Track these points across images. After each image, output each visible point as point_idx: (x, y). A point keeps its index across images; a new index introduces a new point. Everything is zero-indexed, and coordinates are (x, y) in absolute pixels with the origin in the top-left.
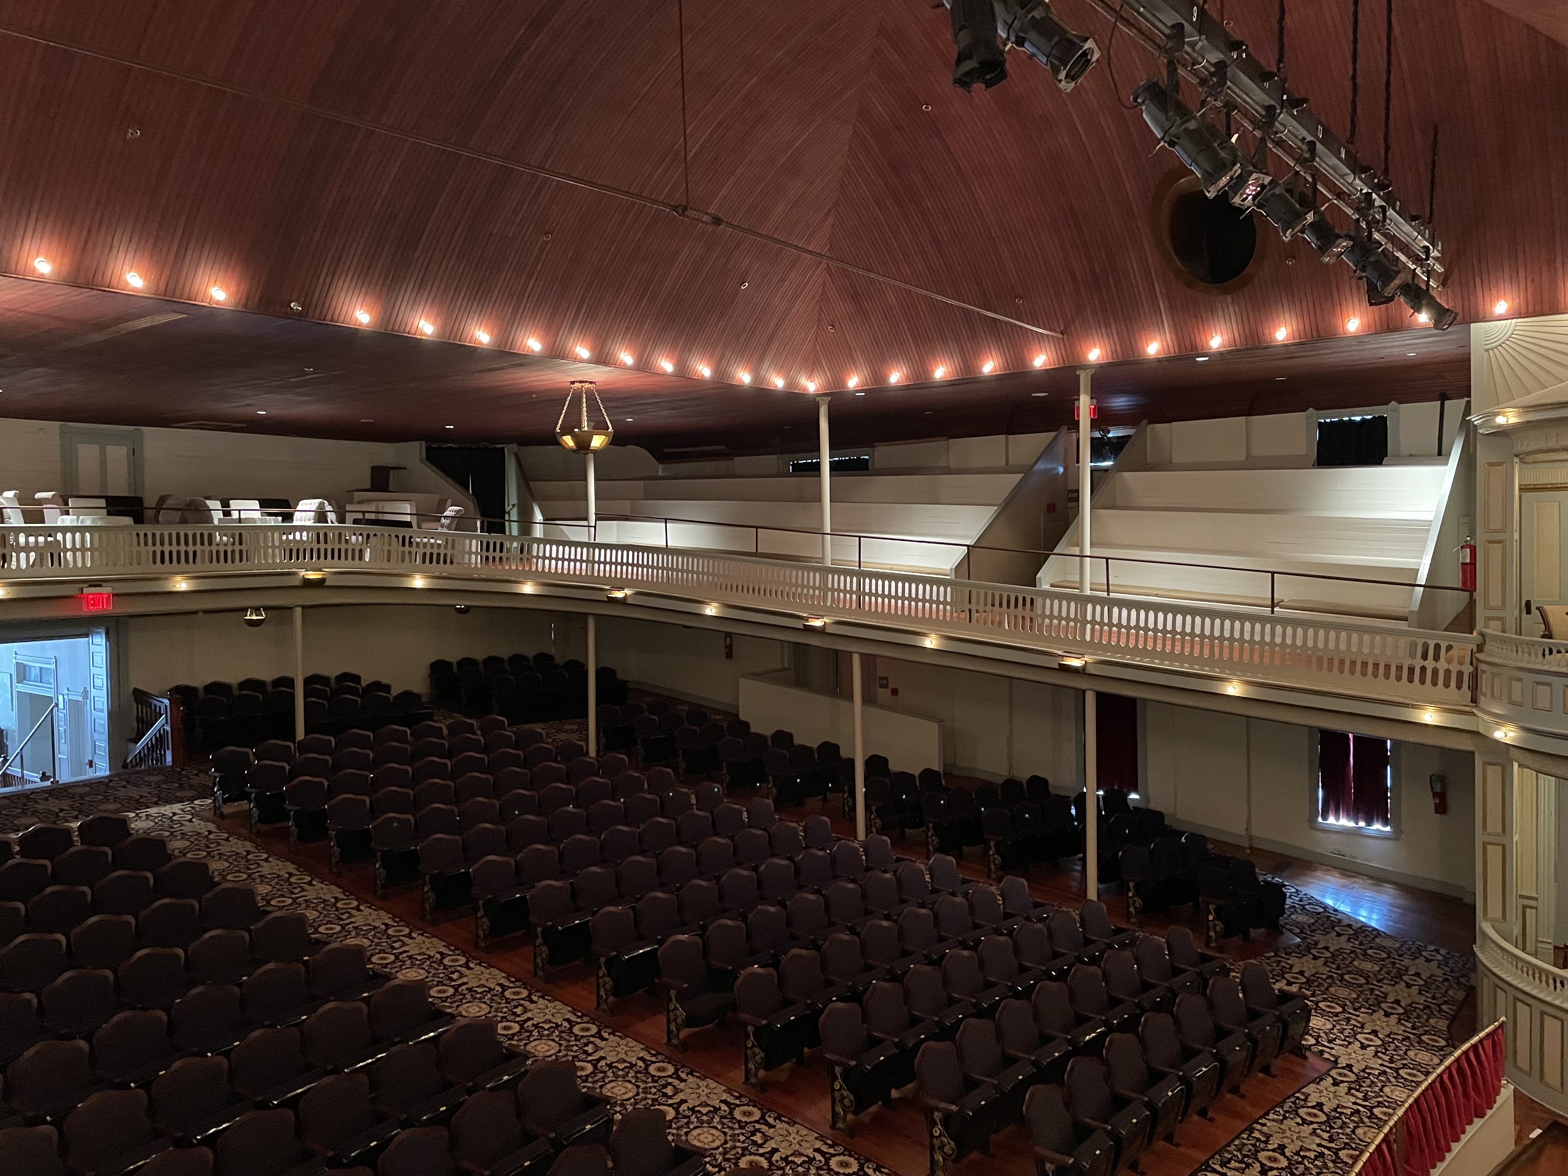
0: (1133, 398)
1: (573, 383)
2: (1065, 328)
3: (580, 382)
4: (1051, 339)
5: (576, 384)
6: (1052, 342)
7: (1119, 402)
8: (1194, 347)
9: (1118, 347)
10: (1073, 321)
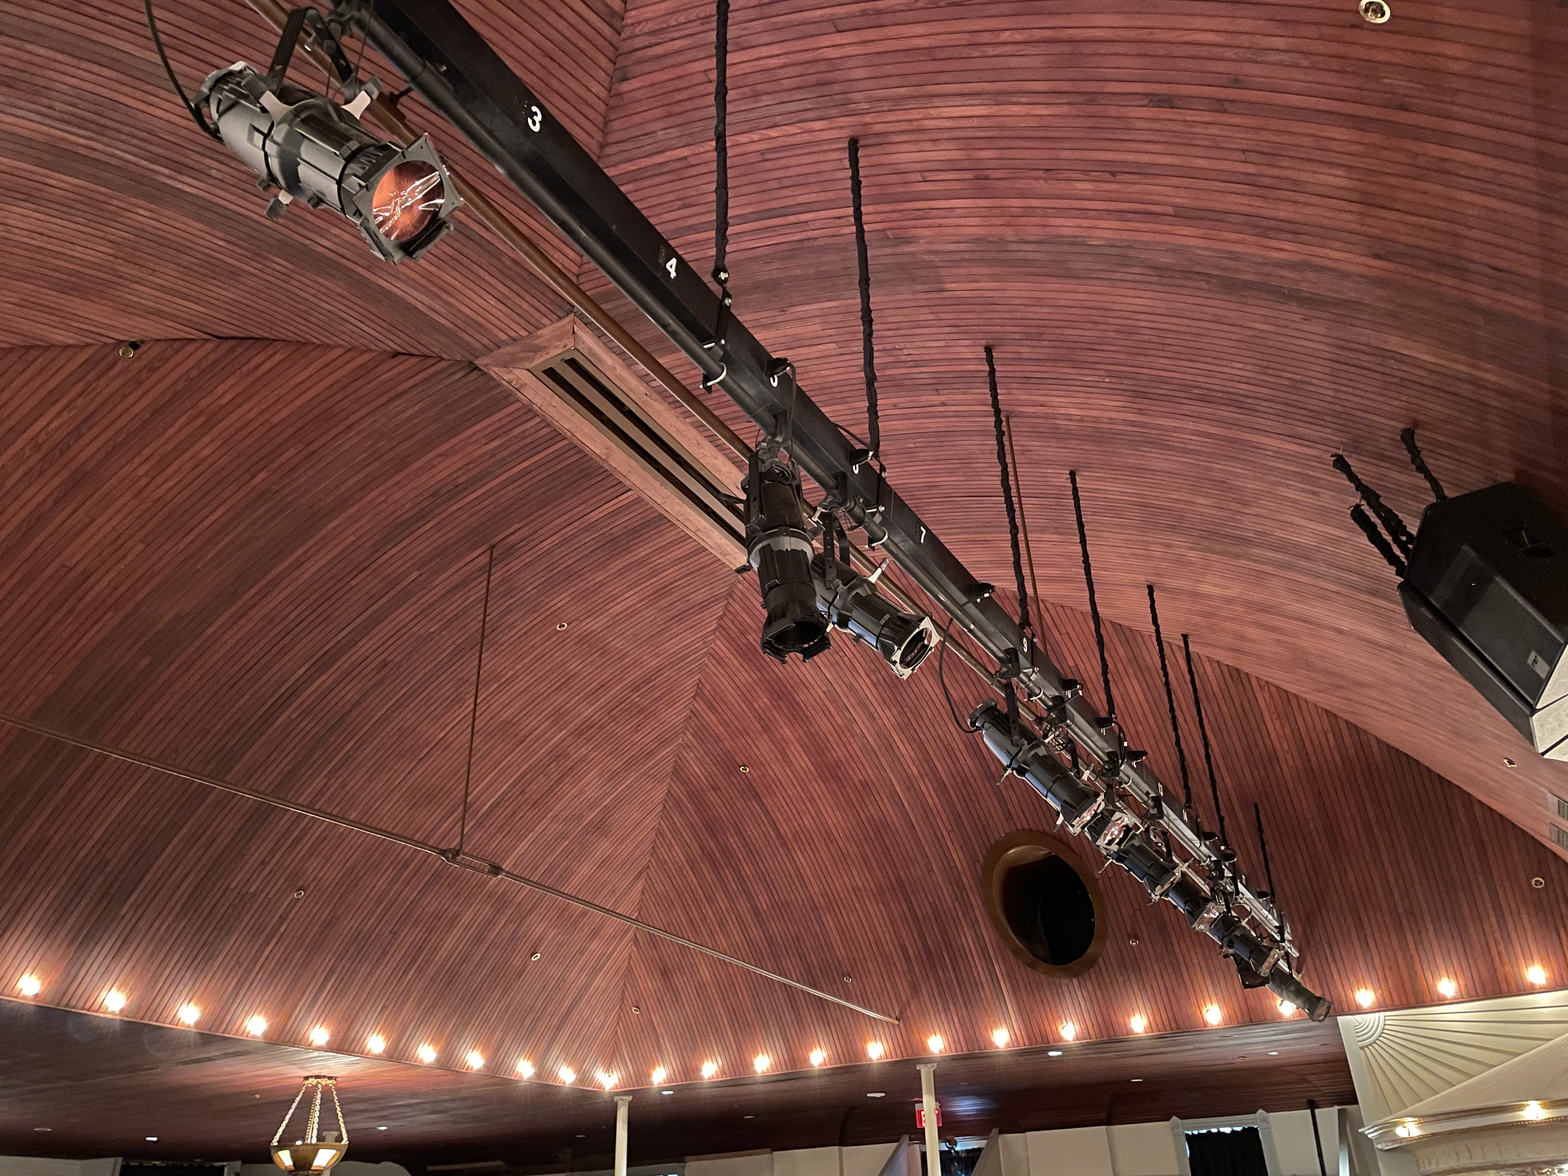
0: (979, 1101)
1: (307, 1078)
2: (901, 1012)
3: (317, 1077)
4: (885, 1025)
5: (311, 1080)
6: (886, 1030)
7: (965, 1106)
8: (1045, 1038)
9: (961, 1037)
10: (909, 1005)
